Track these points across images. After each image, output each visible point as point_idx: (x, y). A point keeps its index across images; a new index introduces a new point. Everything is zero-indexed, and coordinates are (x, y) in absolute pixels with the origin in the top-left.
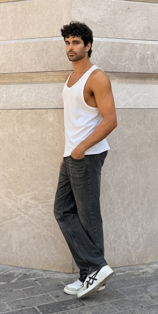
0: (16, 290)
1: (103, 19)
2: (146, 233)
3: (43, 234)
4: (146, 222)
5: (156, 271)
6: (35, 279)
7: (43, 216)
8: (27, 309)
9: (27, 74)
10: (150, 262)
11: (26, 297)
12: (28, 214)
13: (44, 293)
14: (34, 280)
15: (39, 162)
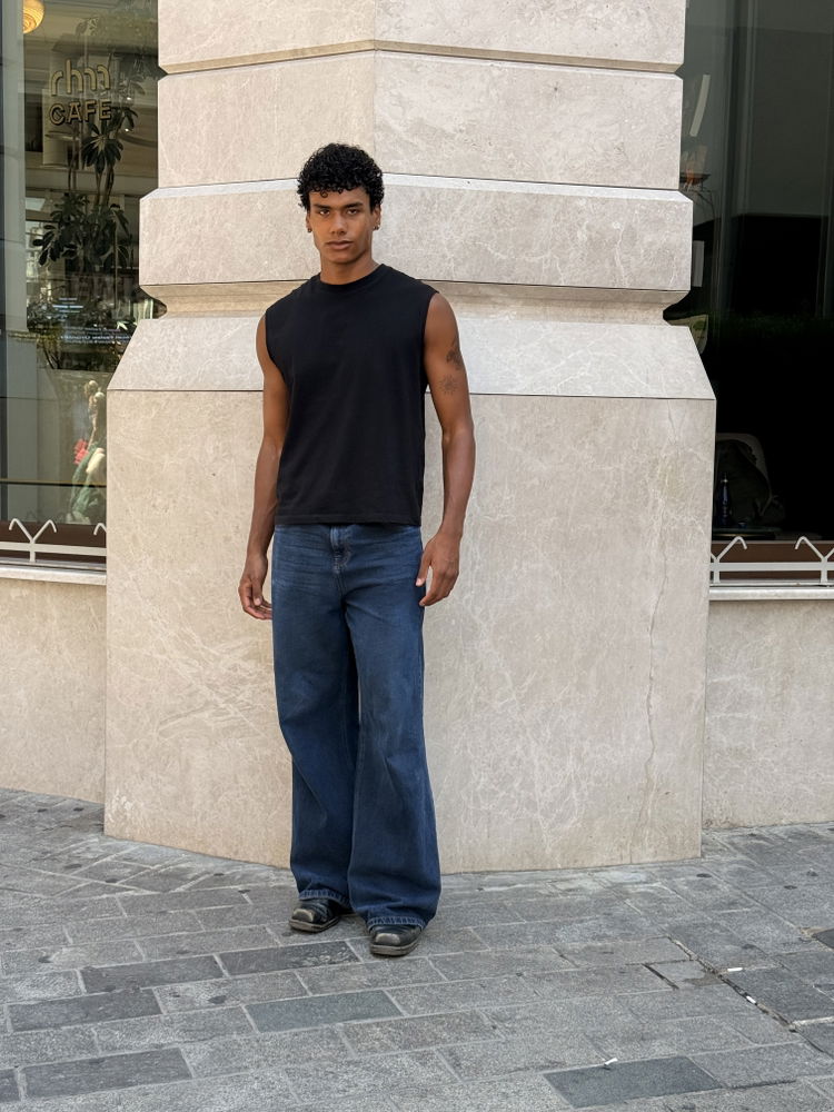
0: (177, 911)
1: (473, 121)
2: (590, 775)
4: (592, 741)
5: (608, 888)
6: (241, 887)
8: (190, 959)
9: (244, 285)
10: (599, 865)
11: (201, 930)
12: (237, 701)
13: (253, 924)
14: (239, 891)
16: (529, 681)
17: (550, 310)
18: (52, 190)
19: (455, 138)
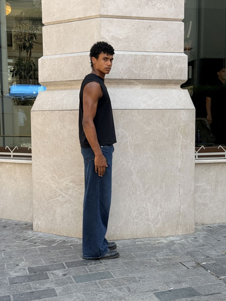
0: (53, 251)
1: (128, 36)
2: (164, 211)
4: (164, 202)
5: (170, 242)
8: (57, 264)
9: (67, 82)
10: (167, 236)
11: (60, 256)
12: (68, 194)
13: (74, 254)
14: (70, 245)
16: (147, 186)
17: (150, 86)
18: (15, 57)
19: (123, 40)
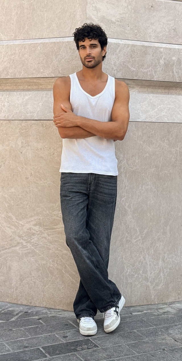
0: (16, 329)
1: (123, 18)
2: (167, 267)
3: (48, 266)
4: (168, 254)
5: (178, 311)
6: (38, 317)
7: (48, 244)
8: (31, 350)
9: (33, 79)
10: (171, 302)
11: (29, 337)
12: (31, 242)
13: (49, 333)
14: (38, 319)
15: (45, 182)
16: (146, 231)
17: (150, 90)
19: (116, 24)
